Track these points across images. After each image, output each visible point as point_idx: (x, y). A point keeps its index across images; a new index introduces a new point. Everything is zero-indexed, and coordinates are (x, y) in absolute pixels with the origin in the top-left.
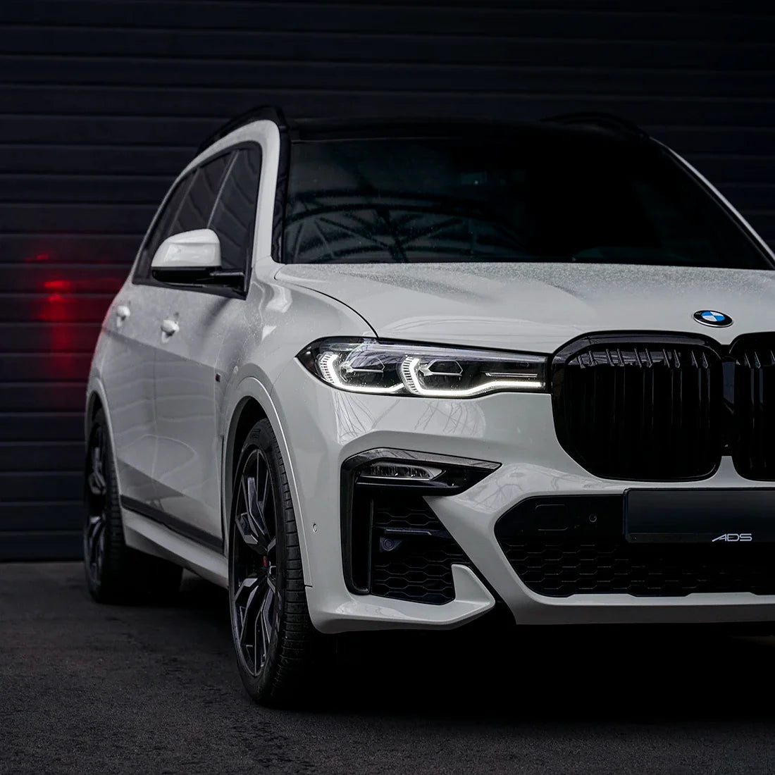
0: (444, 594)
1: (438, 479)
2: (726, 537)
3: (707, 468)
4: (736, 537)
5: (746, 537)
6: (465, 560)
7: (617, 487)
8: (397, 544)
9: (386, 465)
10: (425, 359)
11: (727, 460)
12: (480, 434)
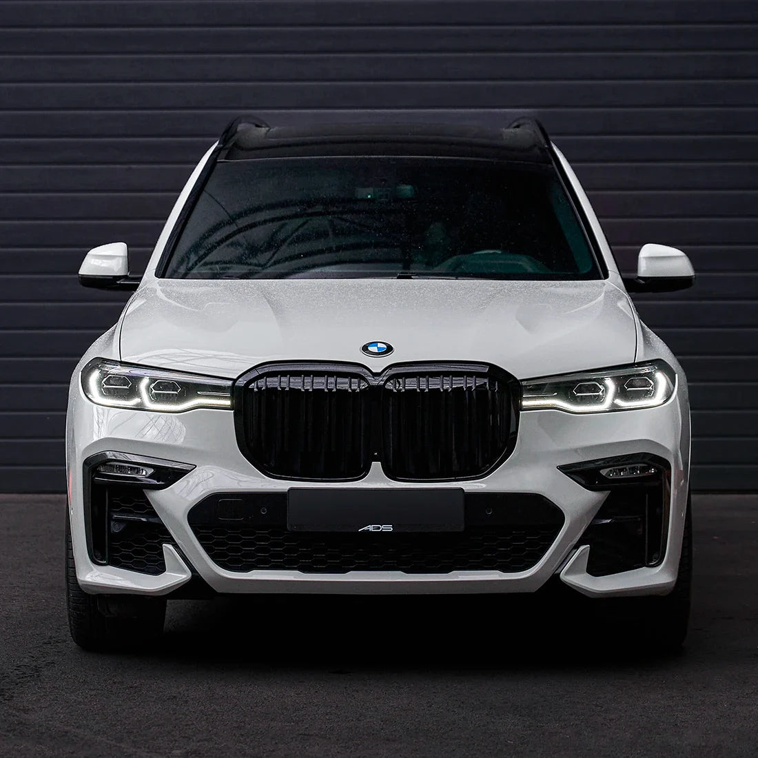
0: (157, 567)
1: (151, 476)
2: (371, 528)
3: (360, 471)
4: (379, 528)
5: (388, 528)
6: (171, 540)
7: (282, 485)
8: (122, 527)
9: (122, 465)
10: (153, 380)
11: (376, 466)
12: (180, 442)
